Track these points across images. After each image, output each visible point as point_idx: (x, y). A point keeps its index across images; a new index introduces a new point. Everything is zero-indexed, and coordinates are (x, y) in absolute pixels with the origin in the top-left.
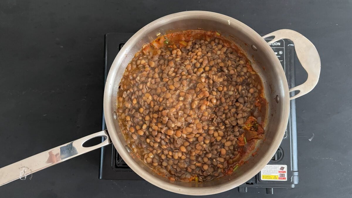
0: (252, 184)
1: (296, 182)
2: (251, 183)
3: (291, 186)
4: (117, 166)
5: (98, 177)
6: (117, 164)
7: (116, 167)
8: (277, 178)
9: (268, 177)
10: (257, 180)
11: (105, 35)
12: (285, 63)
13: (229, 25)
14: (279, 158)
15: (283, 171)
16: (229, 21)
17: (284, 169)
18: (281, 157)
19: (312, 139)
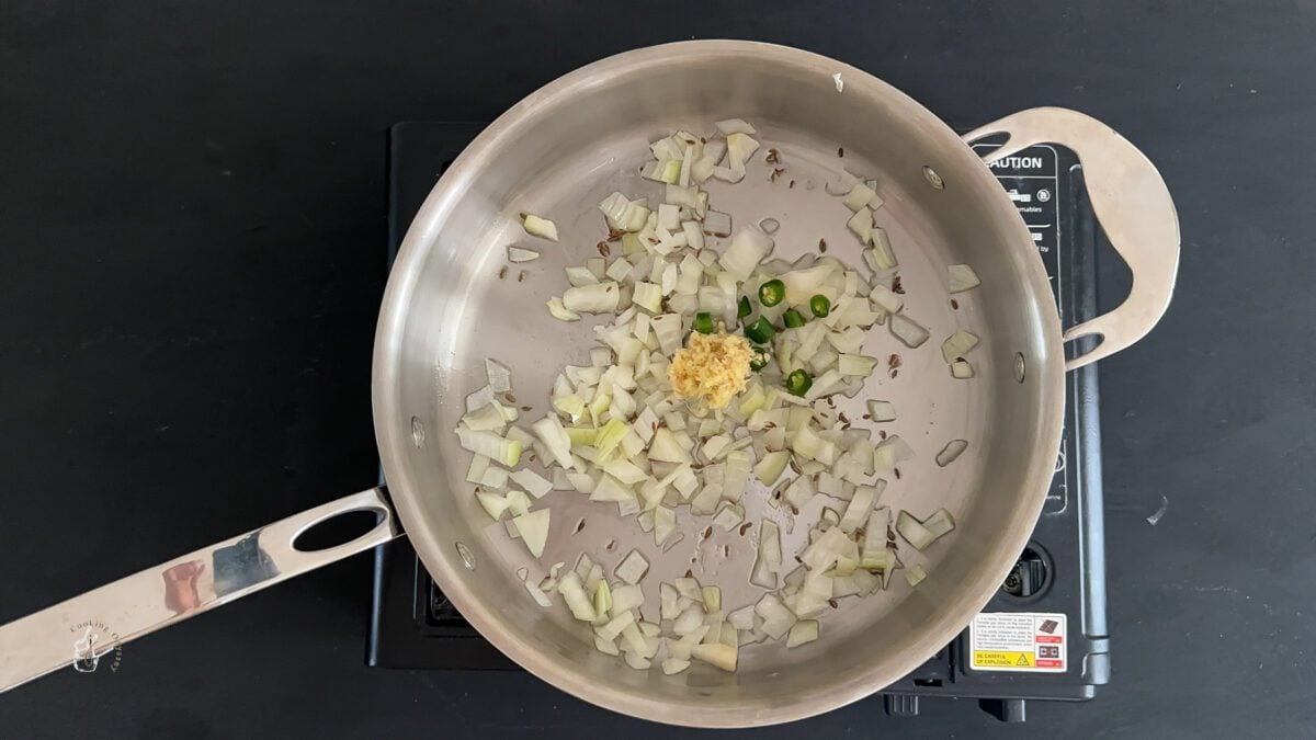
0: (937, 683)
1: (1100, 677)
2: (934, 681)
3: (1083, 692)
4: (434, 616)
5: (363, 658)
6: (433, 611)
7: (431, 621)
8: (1032, 662)
9: (995, 660)
10: (957, 669)
11: (388, 131)
12: (1058, 234)
13: (841, 91)
14: (1039, 589)
15: (1053, 635)
16: (837, 78)
17: (1056, 630)
18: (1046, 585)
19: (1161, 515)
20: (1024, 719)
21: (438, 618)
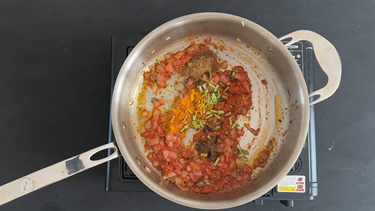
1: (315, 194)
2: (268, 195)
3: (310, 198)
5: (104, 188)
6: (124, 175)
7: (124, 178)
8: (295, 190)
9: (285, 189)
10: (274, 193)
11: (112, 37)
12: (303, 67)
13: (244, 26)
14: (297, 169)
15: (301, 182)
16: (243, 23)
17: (302, 180)
18: (299, 168)
19: (332, 148)
20: (293, 206)
21: (126, 177)
